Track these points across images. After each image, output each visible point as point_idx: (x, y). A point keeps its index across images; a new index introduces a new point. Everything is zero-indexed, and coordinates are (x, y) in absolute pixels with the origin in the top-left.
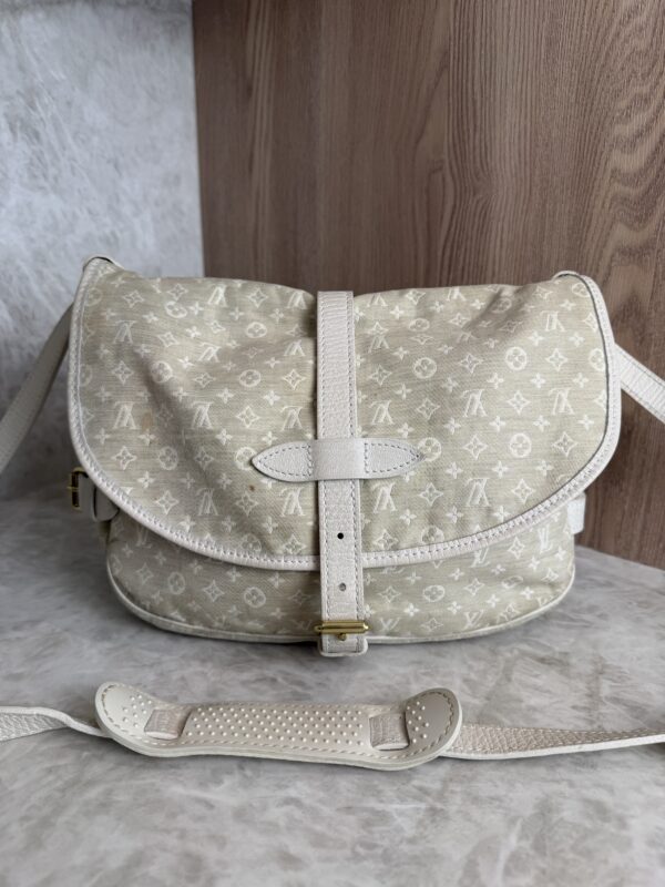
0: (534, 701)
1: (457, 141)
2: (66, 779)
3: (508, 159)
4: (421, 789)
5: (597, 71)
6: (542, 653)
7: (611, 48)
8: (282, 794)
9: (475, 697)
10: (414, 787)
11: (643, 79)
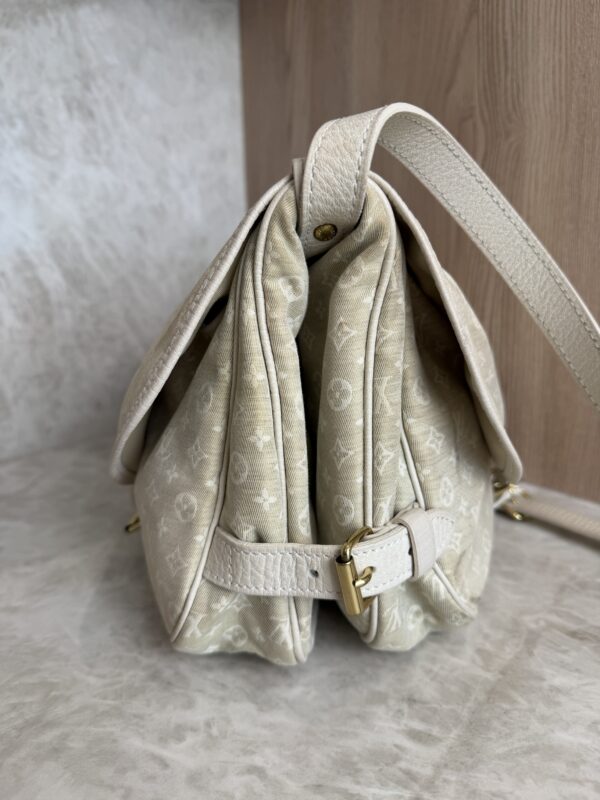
0: (559, 680)
2: (27, 717)
3: (541, 97)
4: (408, 773)
6: (573, 627)
8: (247, 760)
9: (488, 671)
10: (400, 769)
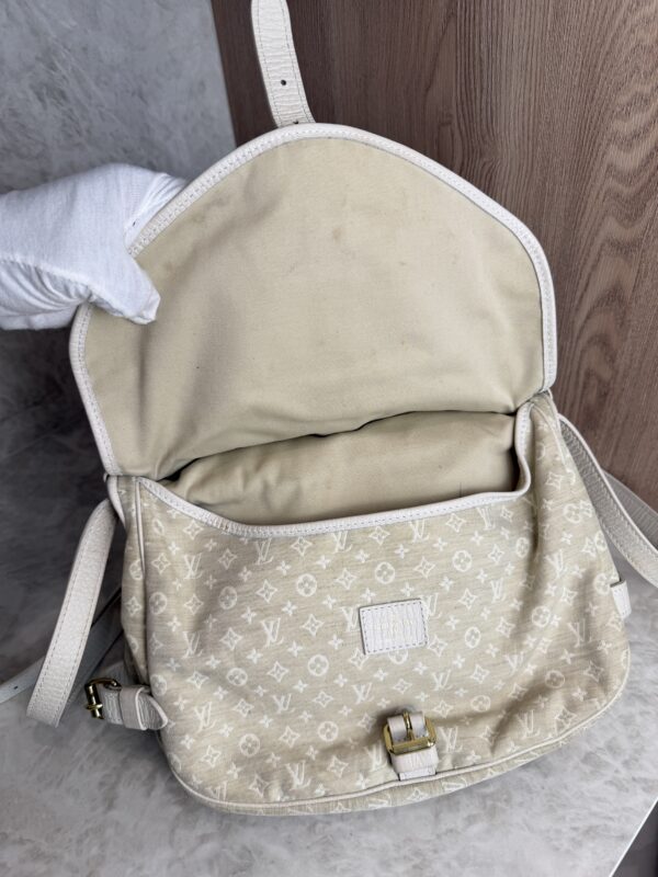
1: (464, 99)
3: (512, 130)
5: (602, 57)
7: (616, 36)
11: (646, 78)
